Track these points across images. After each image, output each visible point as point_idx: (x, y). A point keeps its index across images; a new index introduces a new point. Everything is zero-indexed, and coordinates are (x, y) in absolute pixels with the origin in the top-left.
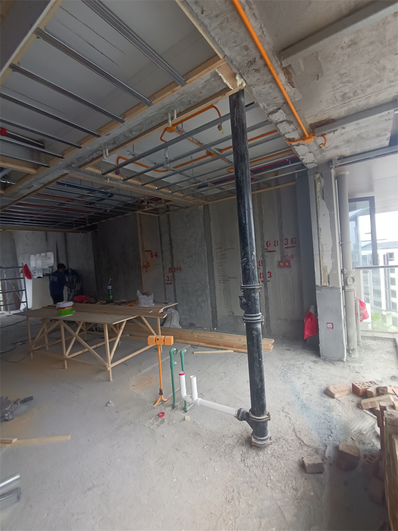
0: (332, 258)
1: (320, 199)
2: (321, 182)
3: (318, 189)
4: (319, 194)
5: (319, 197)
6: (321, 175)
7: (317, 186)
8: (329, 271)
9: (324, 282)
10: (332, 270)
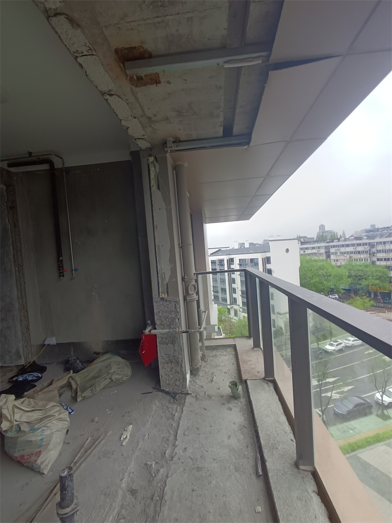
0: (170, 263)
1: (154, 188)
2: (155, 167)
3: (152, 176)
4: (153, 182)
5: (153, 186)
6: (156, 158)
7: (151, 172)
8: (167, 280)
9: (162, 293)
10: (170, 278)
